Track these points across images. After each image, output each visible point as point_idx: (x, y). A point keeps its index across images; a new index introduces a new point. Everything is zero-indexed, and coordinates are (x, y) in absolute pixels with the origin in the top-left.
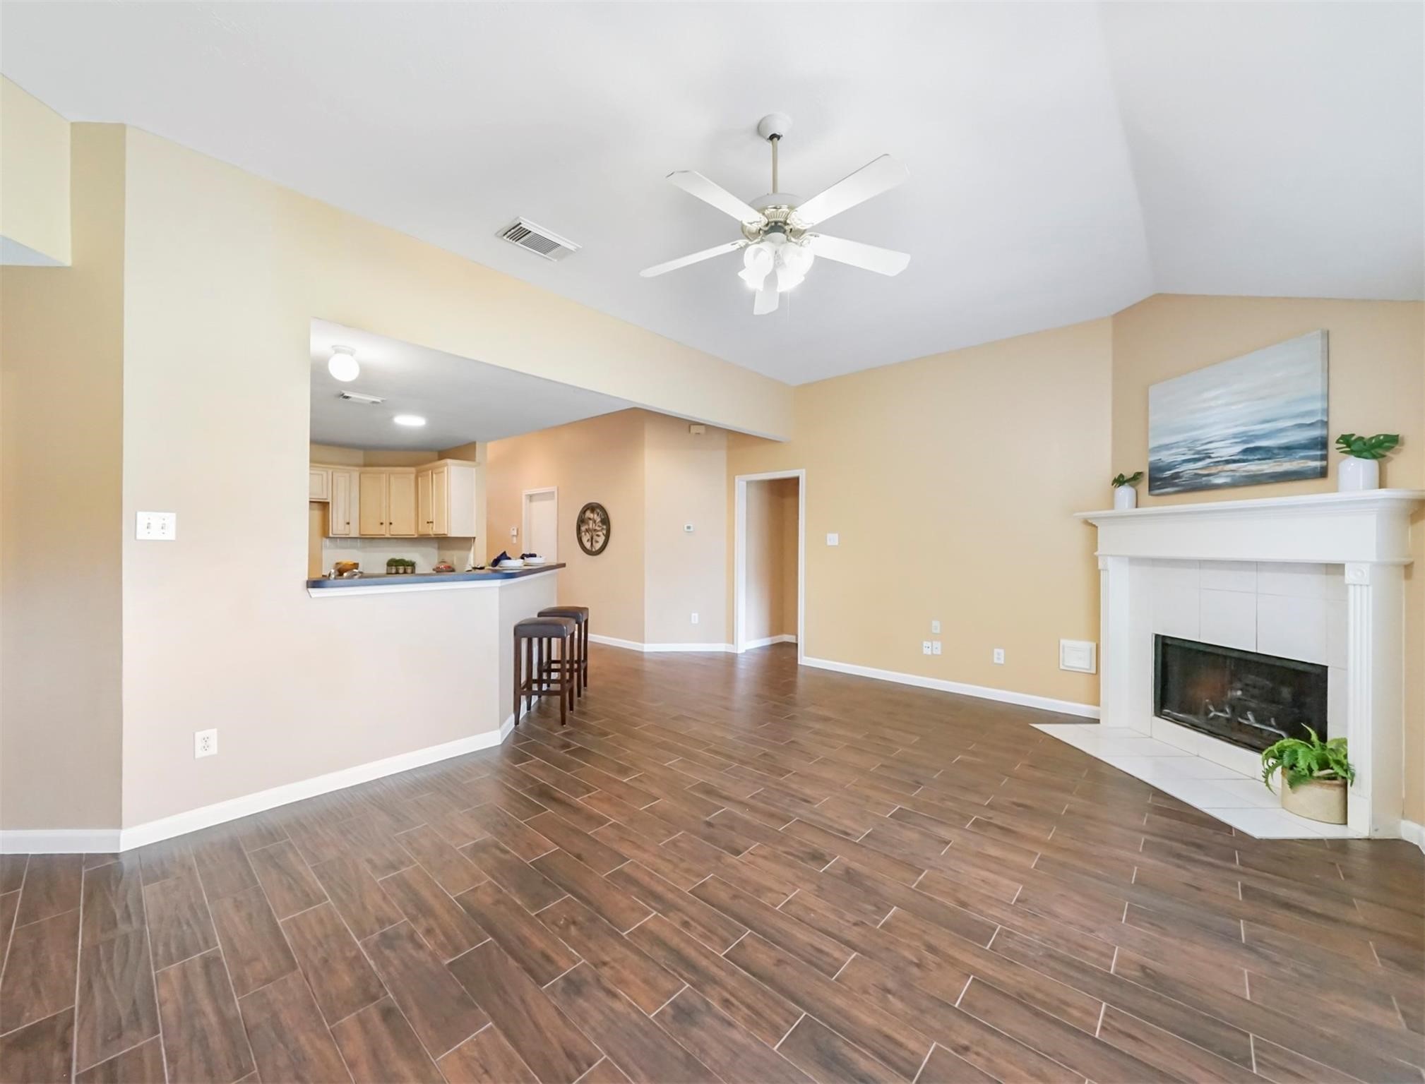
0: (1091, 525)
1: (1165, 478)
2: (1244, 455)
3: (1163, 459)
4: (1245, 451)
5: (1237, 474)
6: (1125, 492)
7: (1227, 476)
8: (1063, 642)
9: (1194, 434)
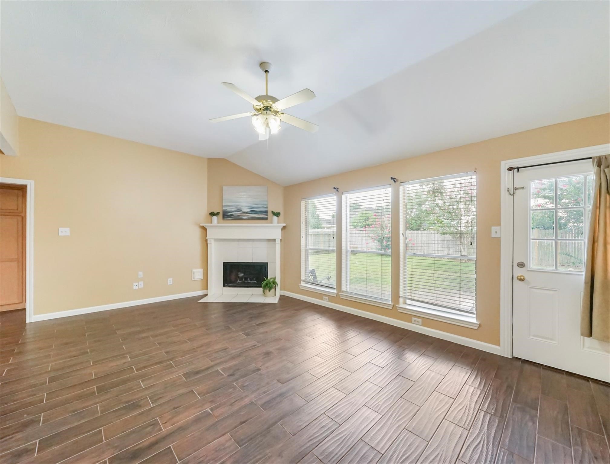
0: (204, 229)
1: (228, 215)
2: (251, 212)
3: (228, 209)
5: (249, 217)
6: (215, 218)
7: (247, 217)
8: (193, 270)
9: (237, 204)
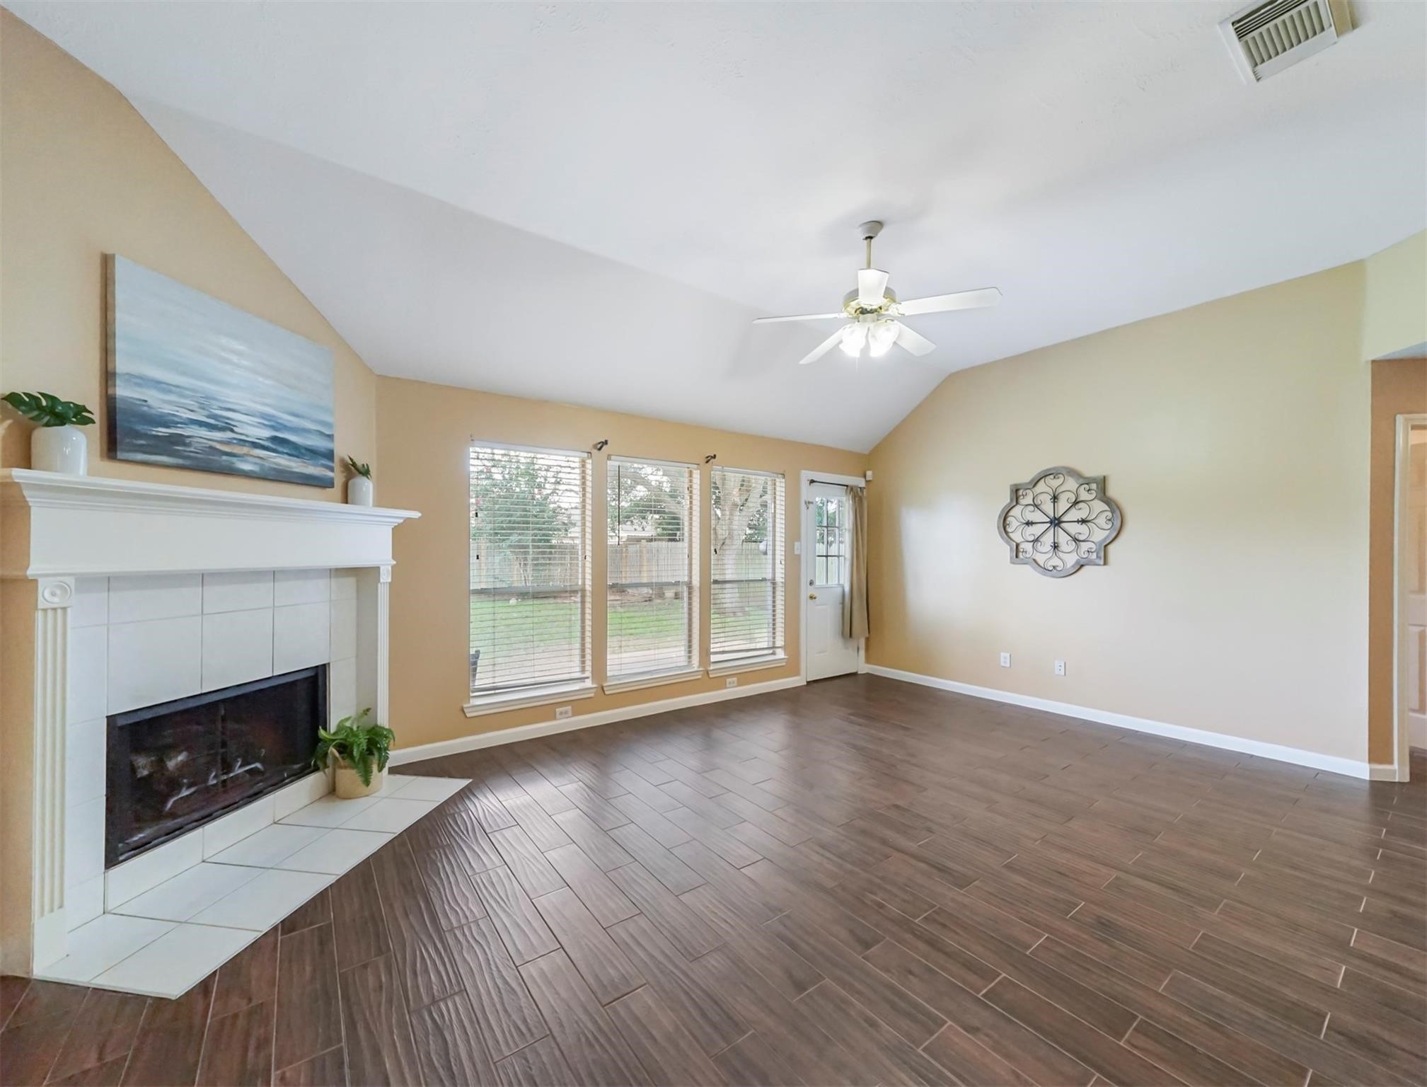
2: (272, 443)
4: (274, 439)
5: (267, 464)
7: (256, 463)
